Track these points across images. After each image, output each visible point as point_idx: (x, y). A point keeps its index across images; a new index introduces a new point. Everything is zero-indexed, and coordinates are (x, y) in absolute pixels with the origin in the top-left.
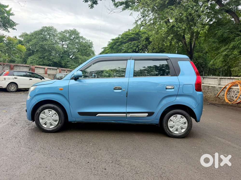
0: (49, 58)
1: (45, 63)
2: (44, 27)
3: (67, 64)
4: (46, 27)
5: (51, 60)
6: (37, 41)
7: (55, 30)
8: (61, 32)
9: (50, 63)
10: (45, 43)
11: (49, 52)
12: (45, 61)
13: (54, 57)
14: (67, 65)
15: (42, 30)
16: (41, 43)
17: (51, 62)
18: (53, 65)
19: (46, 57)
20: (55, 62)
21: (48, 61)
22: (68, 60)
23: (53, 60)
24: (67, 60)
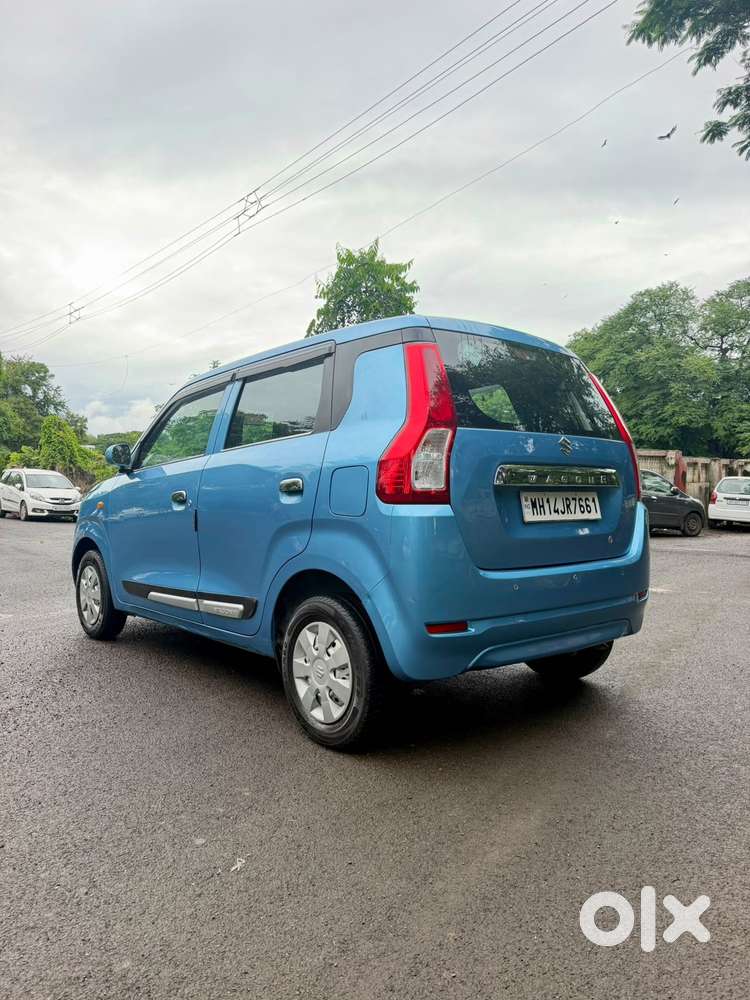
0: (660, 414)
1: (643, 437)
2: (641, 294)
3: (738, 429)
4: (648, 293)
5: (666, 420)
6: (612, 354)
7: (687, 296)
8: (718, 295)
9: (665, 434)
10: (640, 355)
11: (659, 390)
12: (643, 428)
13: (677, 409)
14: (738, 435)
15: (633, 309)
16: (626, 360)
17: (668, 430)
18: (676, 439)
19: (648, 413)
20: (682, 427)
21: (658, 425)
22: (742, 411)
23: (673, 421)
24: (737, 415)
